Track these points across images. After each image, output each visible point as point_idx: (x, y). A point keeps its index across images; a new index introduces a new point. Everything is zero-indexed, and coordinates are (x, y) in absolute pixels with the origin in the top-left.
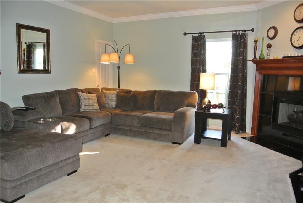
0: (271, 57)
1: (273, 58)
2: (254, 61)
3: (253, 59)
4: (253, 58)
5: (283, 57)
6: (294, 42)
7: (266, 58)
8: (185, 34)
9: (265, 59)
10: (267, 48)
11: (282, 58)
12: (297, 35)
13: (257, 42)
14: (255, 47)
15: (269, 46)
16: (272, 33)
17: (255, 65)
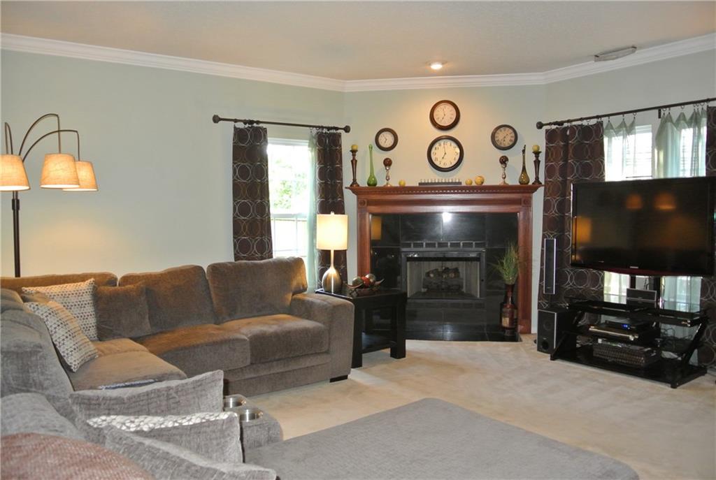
0: (394, 183)
1: (398, 185)
2: (355, 188)
3: (351, 185)
4: (351, 183)
5: (420, 184)
6: (436, 159)
7: (381, 183)
8: (216, 119)
9: (377, 186)
10: (383, 166)
11: (418, 185)
12: (441, 148)
13: (357, 153)
14: (354, 162)
15: (388, 163)
16: (387, 140)
17: (356, 196)
